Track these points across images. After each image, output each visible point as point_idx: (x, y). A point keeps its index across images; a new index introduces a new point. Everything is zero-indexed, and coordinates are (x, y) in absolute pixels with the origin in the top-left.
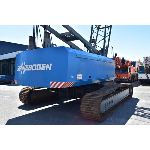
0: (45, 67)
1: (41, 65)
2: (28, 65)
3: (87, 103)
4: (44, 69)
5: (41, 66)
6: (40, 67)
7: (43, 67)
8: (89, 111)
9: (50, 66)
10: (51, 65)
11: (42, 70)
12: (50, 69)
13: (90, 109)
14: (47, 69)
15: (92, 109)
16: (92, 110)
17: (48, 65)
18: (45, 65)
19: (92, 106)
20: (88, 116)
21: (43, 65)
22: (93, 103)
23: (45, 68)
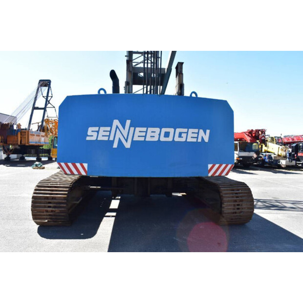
0: (196, 135)
1: (186, 131)
2: (146, 128)
3: (233, 197)
4: (195, 140)
5: (187, 133)
6: (184, 135)
7: (190, 135)
8: (237, 211)
9: (205, 134)
10: (208, 131)
11: (188, 140)
12: (206, 140)
13: (238, 207)
14: (200, 140)
15: (242, 205)
16: (243, 208)
17: (201, 131)
18: (196, 130)
19: (241, 201)
20: (232, 219)
21: (191, 130)
22: (241, 197)
23: (197, 138)
